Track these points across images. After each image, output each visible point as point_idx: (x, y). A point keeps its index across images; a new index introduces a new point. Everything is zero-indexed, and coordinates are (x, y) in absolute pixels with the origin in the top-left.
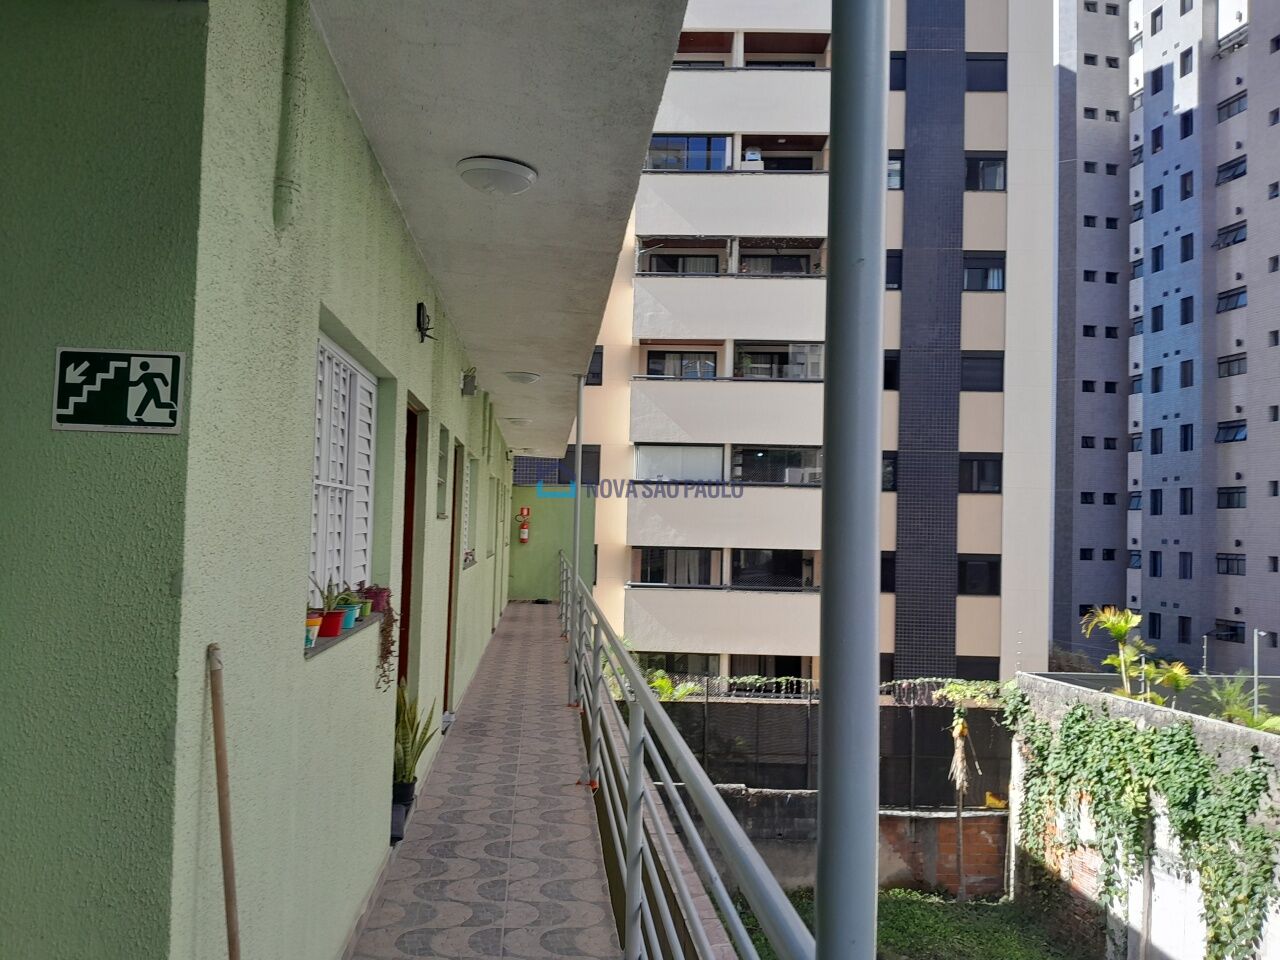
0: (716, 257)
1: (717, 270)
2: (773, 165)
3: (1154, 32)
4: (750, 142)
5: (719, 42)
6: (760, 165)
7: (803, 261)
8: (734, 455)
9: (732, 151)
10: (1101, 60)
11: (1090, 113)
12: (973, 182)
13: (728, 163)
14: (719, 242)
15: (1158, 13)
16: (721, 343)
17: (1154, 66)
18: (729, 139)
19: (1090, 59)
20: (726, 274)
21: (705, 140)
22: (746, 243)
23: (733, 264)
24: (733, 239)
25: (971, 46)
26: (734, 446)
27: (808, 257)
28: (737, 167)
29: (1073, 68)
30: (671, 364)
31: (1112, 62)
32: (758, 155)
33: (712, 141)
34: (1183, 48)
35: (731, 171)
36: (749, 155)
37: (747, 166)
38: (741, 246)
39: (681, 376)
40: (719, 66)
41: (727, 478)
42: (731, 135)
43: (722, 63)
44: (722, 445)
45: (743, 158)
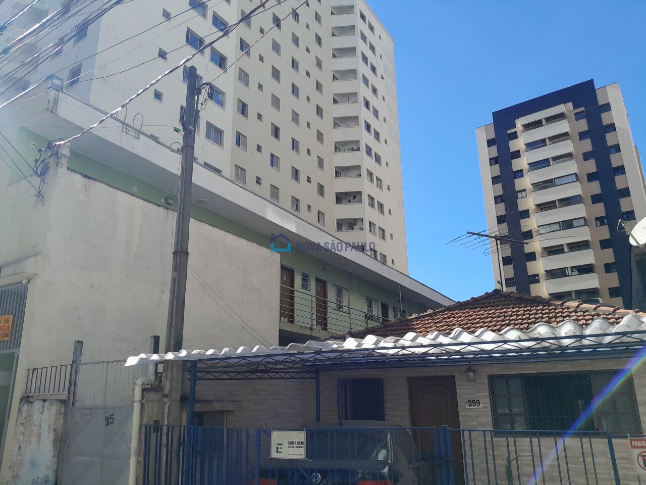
0: (569, 297)
1: (570, 299)
4: (573, 268)
5: (560, 247)
6: (577, 273)
9: (568, 271)
13: (567, 274)
18: (567, 269)
20: (572, 300)
22: (577, 292)
23: (573, 297)
24: (572, 291)
28: (570, 274)
32: (576, 271)
33: (561, 270)
35: (569, 276)
37: (574, 273)
38: (575, 293)
42: (567, 268)
43: (562, 252)
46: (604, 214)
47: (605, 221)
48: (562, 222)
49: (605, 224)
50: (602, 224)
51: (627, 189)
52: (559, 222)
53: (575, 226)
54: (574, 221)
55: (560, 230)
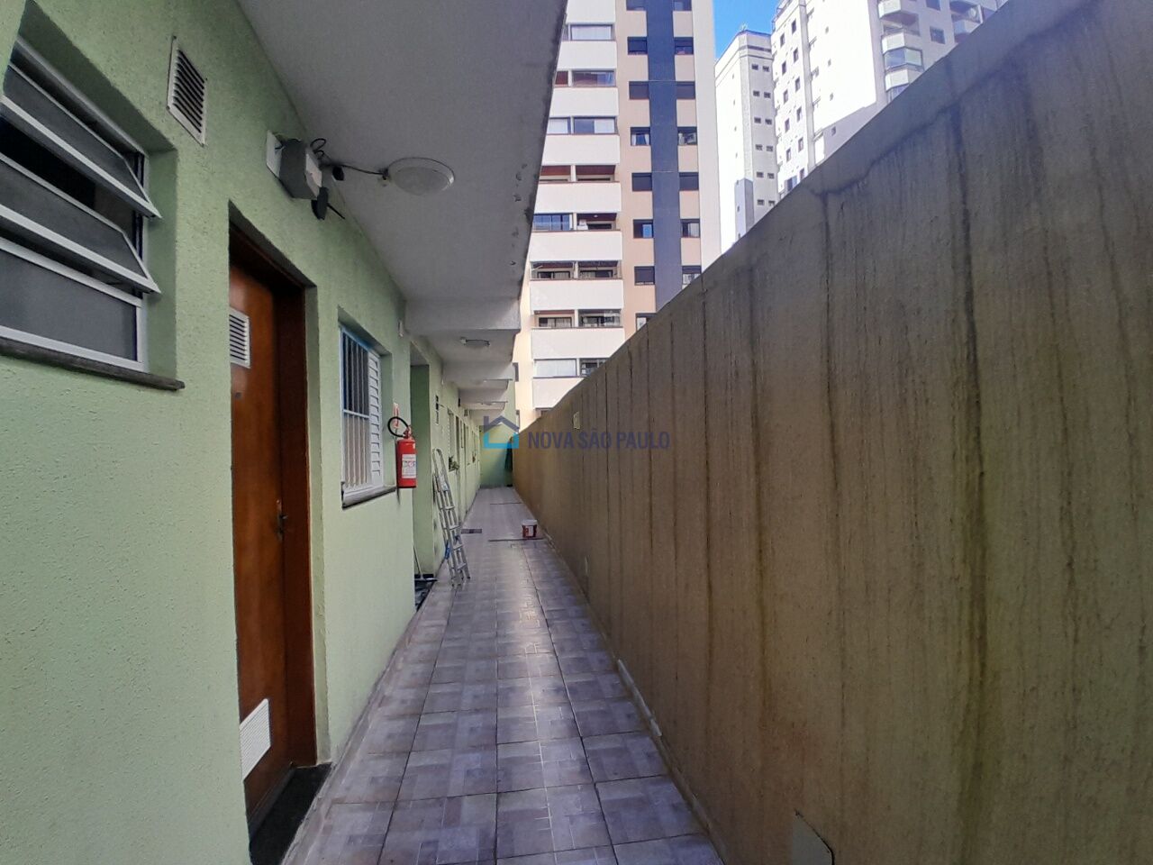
0: (569, 272)
1: (569, 276)
2: (592, 227)
3: (788, 159)
4: (581, 217)
5: (564, 170)
6: (586, 227)
7: (610, 273)
8: (582, 364)
9: (573, 221)
10: (765, 175)
11: (761, 202)
12: (686, 233)
13: (571, 226)
14: (569, 264)
15: (789, 151)
16: (572, 312)
17: (788, 178)
18: (571, 216)
19: (760, 175)
20: (573, 279)
21: (559, 217)
22: (582, 264)
23: (576, 274)
24: (575, 262)
25: (682, 169)
26: (581, 360)
27: (612, 271)
28: (575, 228)
29: (751, 179)
30: (550, 323)
31: (771, 176)
32: (585, 223)
33: (563, 217)
34: (800, 169)
35: (572, 230)
36: (581, 223)
37: (579, 228)
38: (579, 266)
39: (555, 327)
40: (565, 181)
41: (578, 374)
42: (572, 214)
43: (566, 180)
44: (575, 359)
45: (578, 224)
46: (647, 124)
47: (647, 137)
48: (575, 118)
49: (645, 144)
50: (641, 142)
51: (692, 84)
52: (568, 118)
53: (596, 132)
54: (596, 122)
55: (569, 133)
